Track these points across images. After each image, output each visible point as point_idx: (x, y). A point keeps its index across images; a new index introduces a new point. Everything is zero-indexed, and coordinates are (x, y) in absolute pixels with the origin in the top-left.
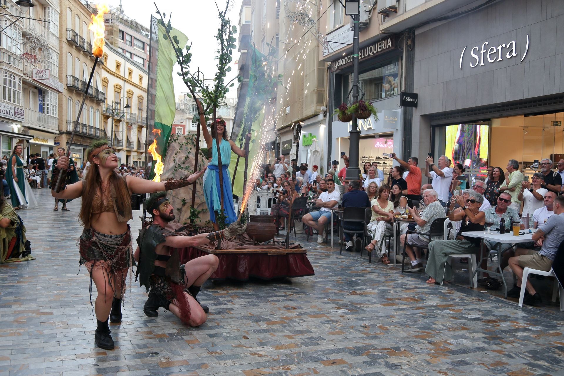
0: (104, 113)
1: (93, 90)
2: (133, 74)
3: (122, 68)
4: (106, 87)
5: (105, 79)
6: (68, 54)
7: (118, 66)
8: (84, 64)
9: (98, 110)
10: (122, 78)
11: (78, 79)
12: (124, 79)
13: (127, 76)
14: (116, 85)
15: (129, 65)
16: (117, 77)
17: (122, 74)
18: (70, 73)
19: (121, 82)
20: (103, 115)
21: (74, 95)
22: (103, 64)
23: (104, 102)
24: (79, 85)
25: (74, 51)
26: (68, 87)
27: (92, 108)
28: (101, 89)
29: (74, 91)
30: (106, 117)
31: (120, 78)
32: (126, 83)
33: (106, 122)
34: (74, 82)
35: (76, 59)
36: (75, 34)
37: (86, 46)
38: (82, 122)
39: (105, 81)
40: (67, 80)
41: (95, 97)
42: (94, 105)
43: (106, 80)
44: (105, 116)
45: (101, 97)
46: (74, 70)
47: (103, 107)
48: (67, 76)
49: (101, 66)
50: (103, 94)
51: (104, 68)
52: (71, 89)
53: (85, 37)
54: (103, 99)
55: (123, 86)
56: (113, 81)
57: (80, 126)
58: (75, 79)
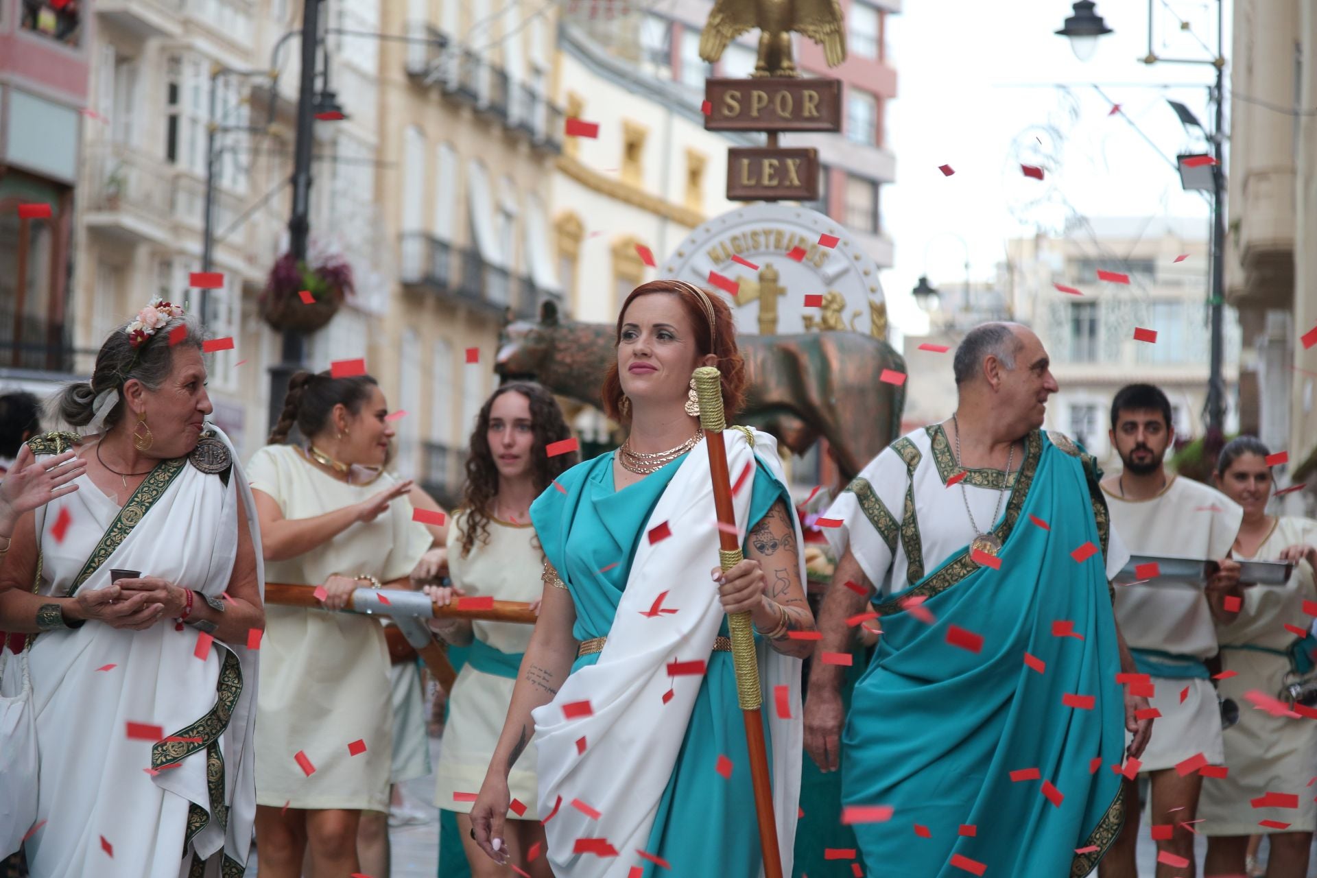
1: (512, 286)
3: (651, 155)
4: (568, 258)
5: (566, 221)
6: (411, 133)
7: (633, 148)
8: (473, 166)
10: (649, 204)
11: (444, 246)
12: (662, 209)
13: (677, 195)
14: (619, 243)
15: (687, 134)
16: (626, 201)
17: (650, 184)
18: (412, 220)
19: (643, 228)
21: (427, 316)
22: (559, 151)
24: (452, 271)
25: (433, 115)
26: (404, 286)
28: (547, 277)
29: (430, 301)
31: (641, 206)
34: (430, 258)
35: (443, 151)
36: (439, 42)
37: (484, 85)
39: (566, 234)
40: (399, 257)
43: (571, 228)
46: (429, 202)
48: (400, 238)
49: (550, 163)
50: (557, 297)
51: (565, 170)
52: (418, 294)
53: (479, 43)
55: (654, 247)
58: (436, 245)
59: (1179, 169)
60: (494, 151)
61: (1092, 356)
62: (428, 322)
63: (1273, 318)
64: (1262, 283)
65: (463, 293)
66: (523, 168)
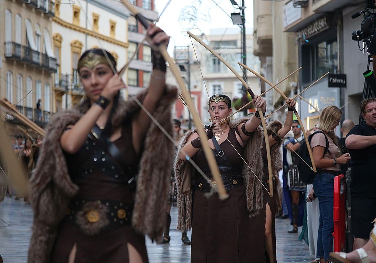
0: (58, 87)
1: (41, 57)
2: (100, 23)
3: (82, 16)
4: (58, 48)
5: (56, 36)
6: (7, 11)
7: (76, 14)
8: (27, 21)
9: (48, 84)
10: (82, 30)
11: (19, 46)
12: (86, 31)
13: (90, 28)
14: (73, 42)
15: (93, 9)
16: (75, 29)
17: (82, 24)
18: (8, 39)
19: (80, 37)
20: (56, 91)
21: (14, 67)
22: (53, 15)
23: (55, 71)
24: (21, 53)
25: (14, 6)
26: (7, 58)
27: (40, 81)
28: (51, 54)
29: (15, 62)
30: (60, 94)
31: (80, 31)
32: (89, 38)
33: (59, 102)
34: (15, 50)
35: (17, 16)
38: (26, 103)
39: (57, 40)
40: (5, 49)
41: (43, 66)
42: (42, 78)
43: (58, 38)
44: (58, 93)
45: (51, 65)
46: (13, 32)
47: (56, 79)
48: (5, 43)
49: (51, 19)
50: (55, 60)
51: (55, 21)
52: (11, 60)
54: (55, 67)
55: (84, 43)
56: (69, 37)
57: (23, 111)
58: (16, 45)
59: (231, 18)
60: (33, 16)
61: (219, 71)
62: (15, 69)
63: (268, 58)
64: (264, 48)
65: (25, 59)
66: (42, 21)
